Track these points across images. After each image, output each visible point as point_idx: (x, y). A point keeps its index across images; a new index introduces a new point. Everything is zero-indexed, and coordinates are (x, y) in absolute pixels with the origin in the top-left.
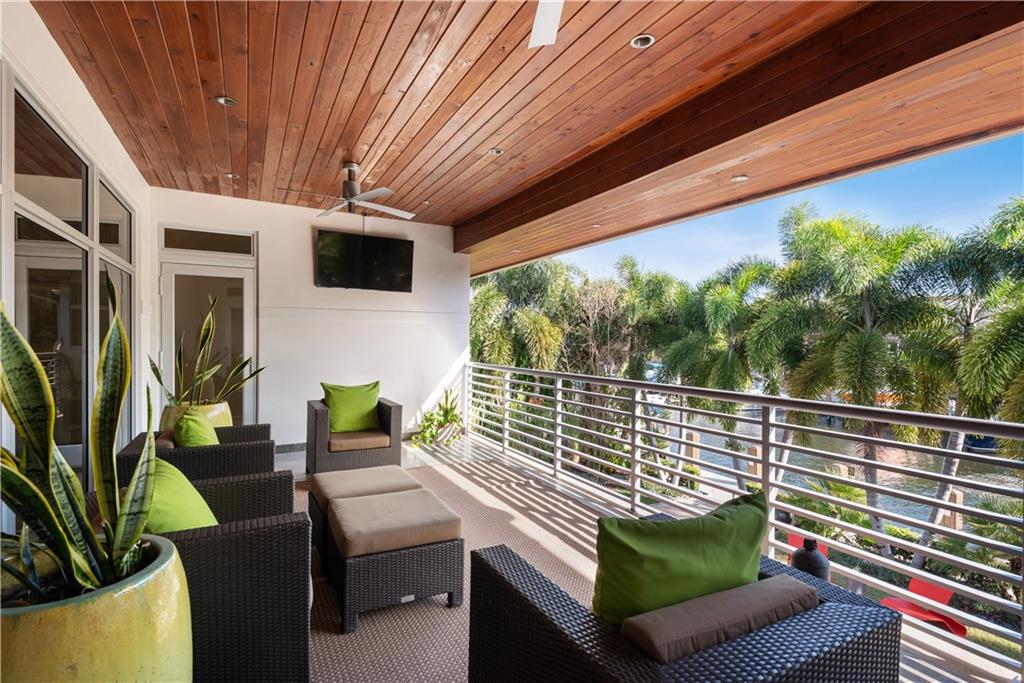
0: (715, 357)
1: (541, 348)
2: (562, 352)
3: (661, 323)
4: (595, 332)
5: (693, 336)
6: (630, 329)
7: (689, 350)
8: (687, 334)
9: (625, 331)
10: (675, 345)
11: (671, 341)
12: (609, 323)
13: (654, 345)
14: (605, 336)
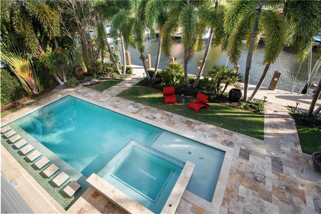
0: (132, 21)
1: (48, 23)
2: (61, 24)
3: (107, 5)
4: (77, 11)
5: (122, 11)
6: (93, 9)
7: (122, 18)
8: (119, 11)
9: (91, 10)
10: (115, 16)
11: (113, 14)
12: (82, 6)
13: (106, 16)
14: (82, 13)
